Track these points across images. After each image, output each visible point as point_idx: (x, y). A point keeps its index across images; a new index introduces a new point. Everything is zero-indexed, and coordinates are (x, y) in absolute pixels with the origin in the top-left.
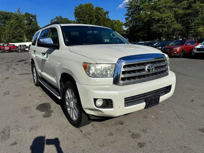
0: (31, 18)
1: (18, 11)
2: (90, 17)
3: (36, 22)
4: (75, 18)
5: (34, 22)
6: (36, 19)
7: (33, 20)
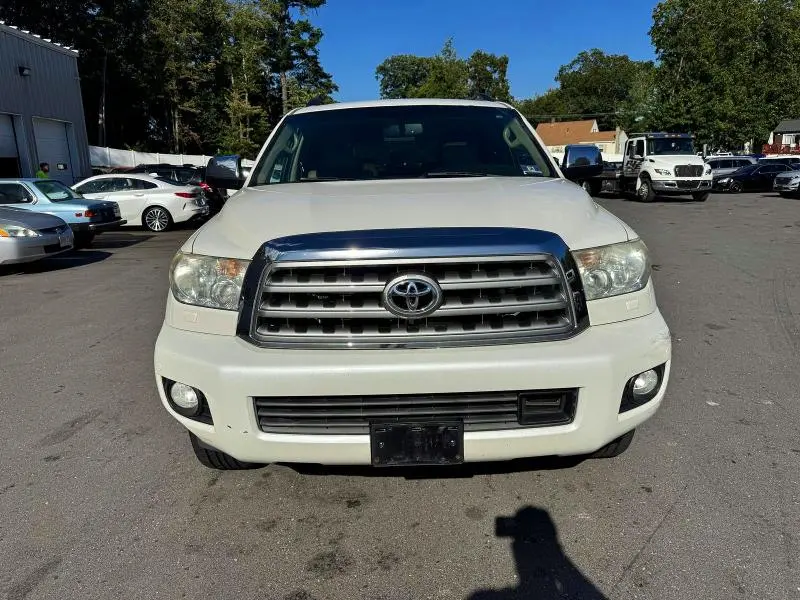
0: (488, 68)
1: (448, 52)
2: (725, 39)
3: (503, 81)
4: (657, 52)
5: (497, 84)
6: (503, 72)
7: (496, 76)
